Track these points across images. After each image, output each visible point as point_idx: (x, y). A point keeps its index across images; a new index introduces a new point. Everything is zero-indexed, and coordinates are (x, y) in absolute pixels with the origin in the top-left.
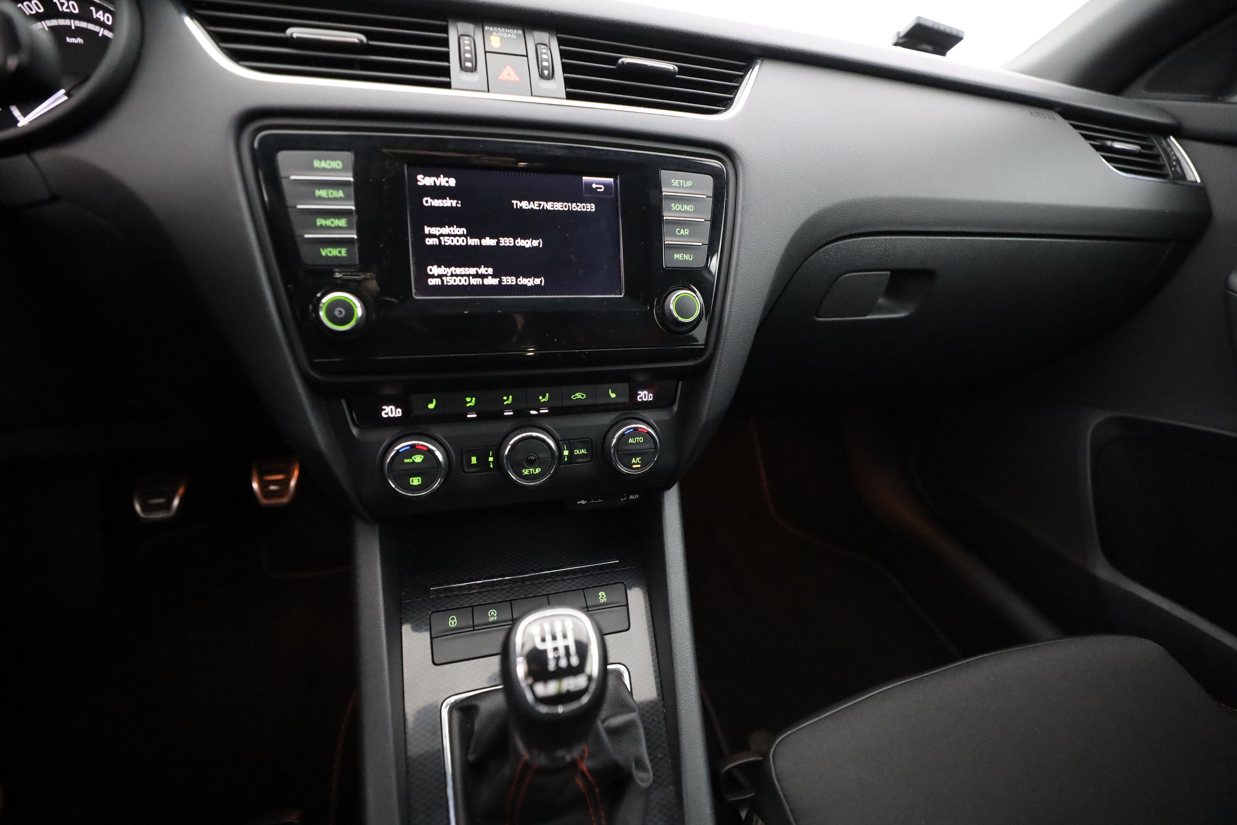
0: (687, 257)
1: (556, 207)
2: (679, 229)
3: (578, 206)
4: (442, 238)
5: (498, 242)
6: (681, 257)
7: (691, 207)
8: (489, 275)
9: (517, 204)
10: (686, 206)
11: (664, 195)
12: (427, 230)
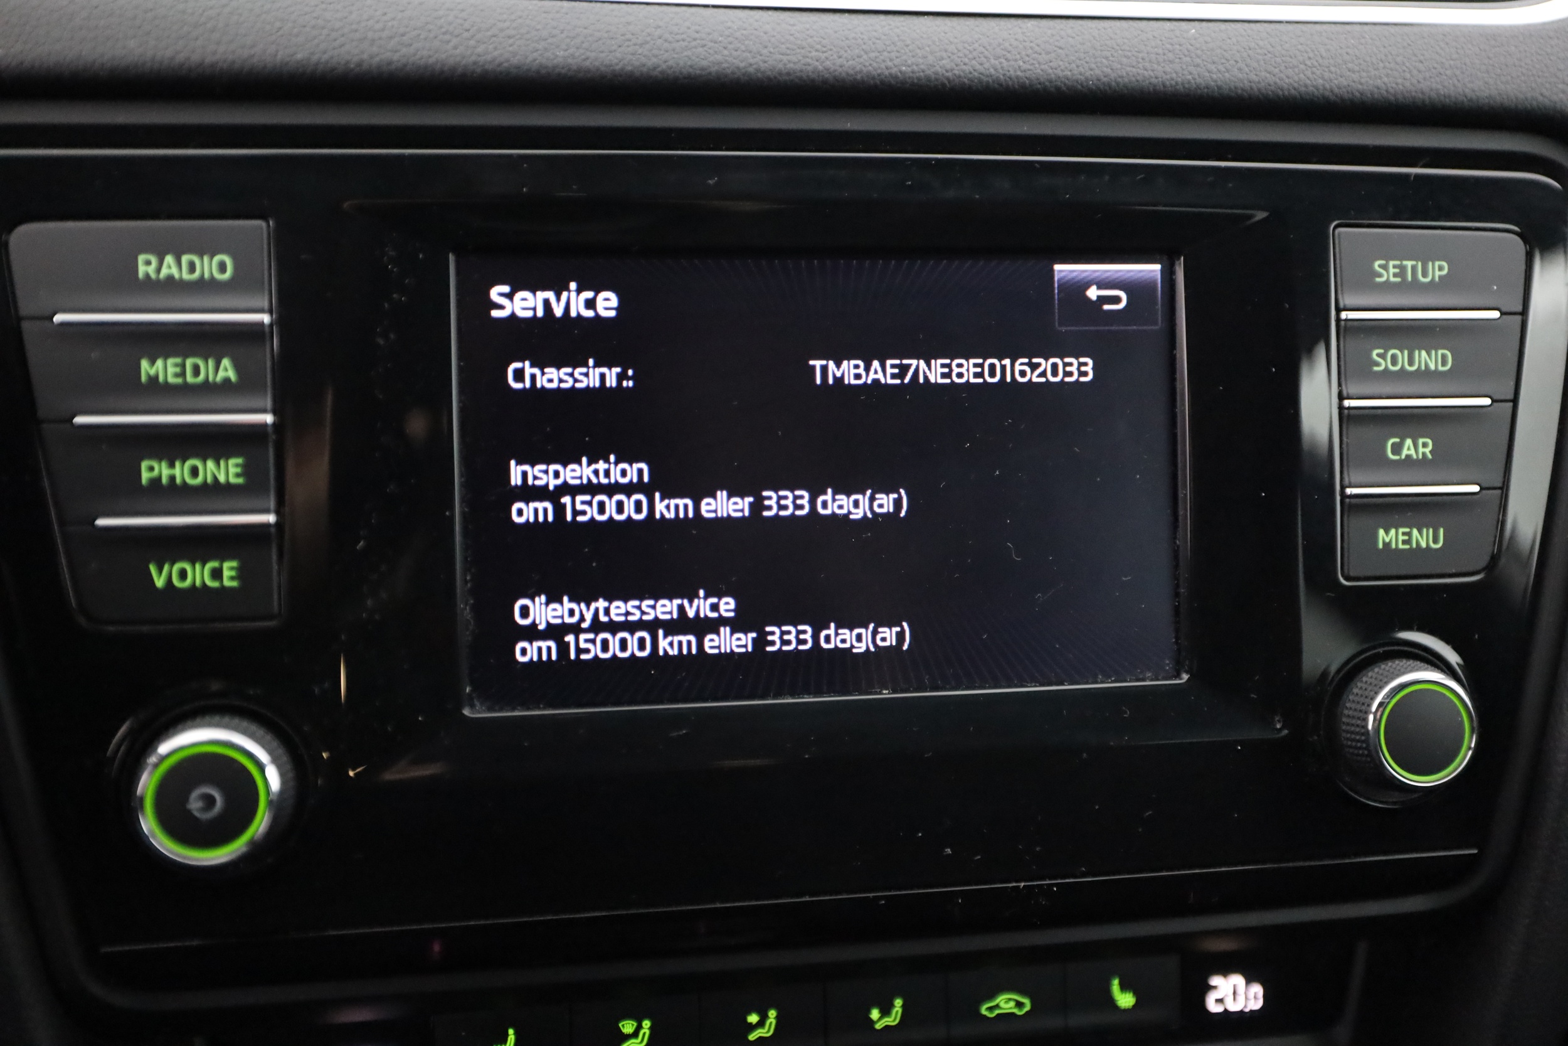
0: (1422, 538)
1: (960, 375)
2: (1397, 440)
3: (1034, 367)
4: (566, 500)
5: (758, 506)
6: (1401, 538)
7: (1444, 357)
8: (722, 621)
9: (824, 369)
10: (1424, 353)
11: (1346, 320)
12: (516, 473)
